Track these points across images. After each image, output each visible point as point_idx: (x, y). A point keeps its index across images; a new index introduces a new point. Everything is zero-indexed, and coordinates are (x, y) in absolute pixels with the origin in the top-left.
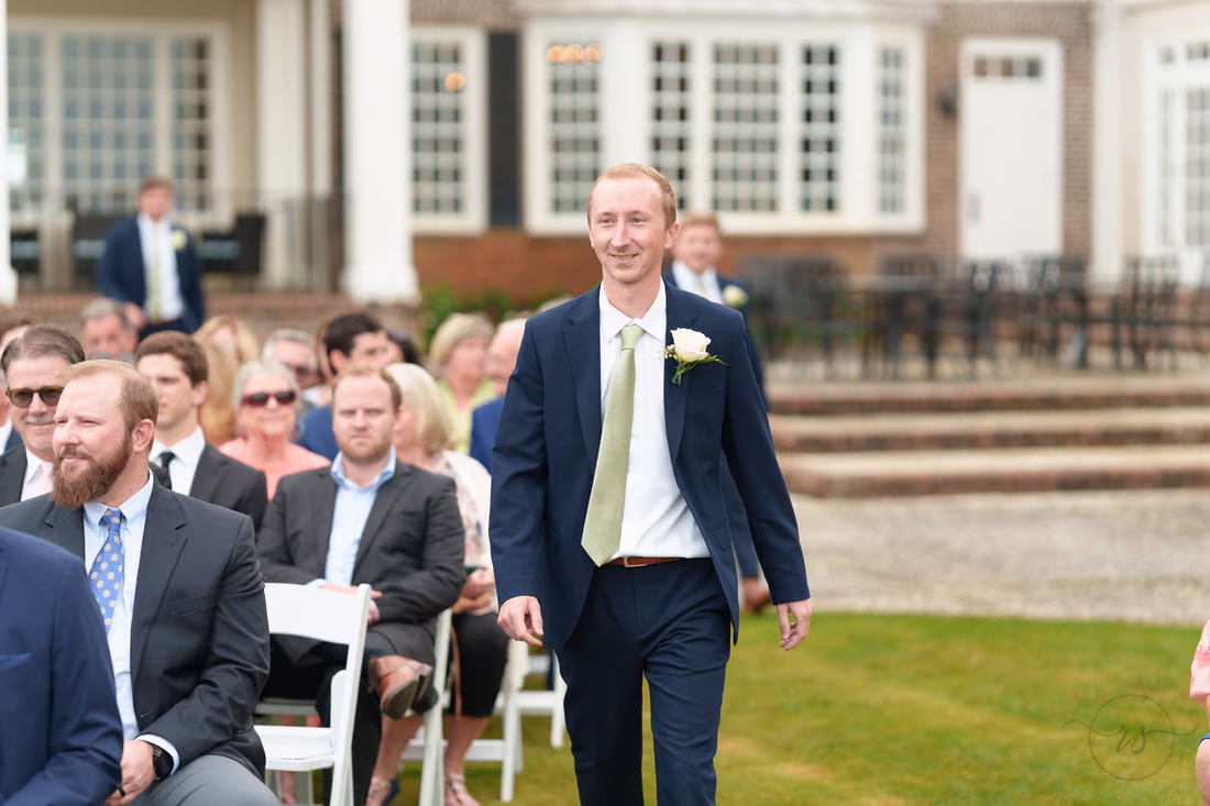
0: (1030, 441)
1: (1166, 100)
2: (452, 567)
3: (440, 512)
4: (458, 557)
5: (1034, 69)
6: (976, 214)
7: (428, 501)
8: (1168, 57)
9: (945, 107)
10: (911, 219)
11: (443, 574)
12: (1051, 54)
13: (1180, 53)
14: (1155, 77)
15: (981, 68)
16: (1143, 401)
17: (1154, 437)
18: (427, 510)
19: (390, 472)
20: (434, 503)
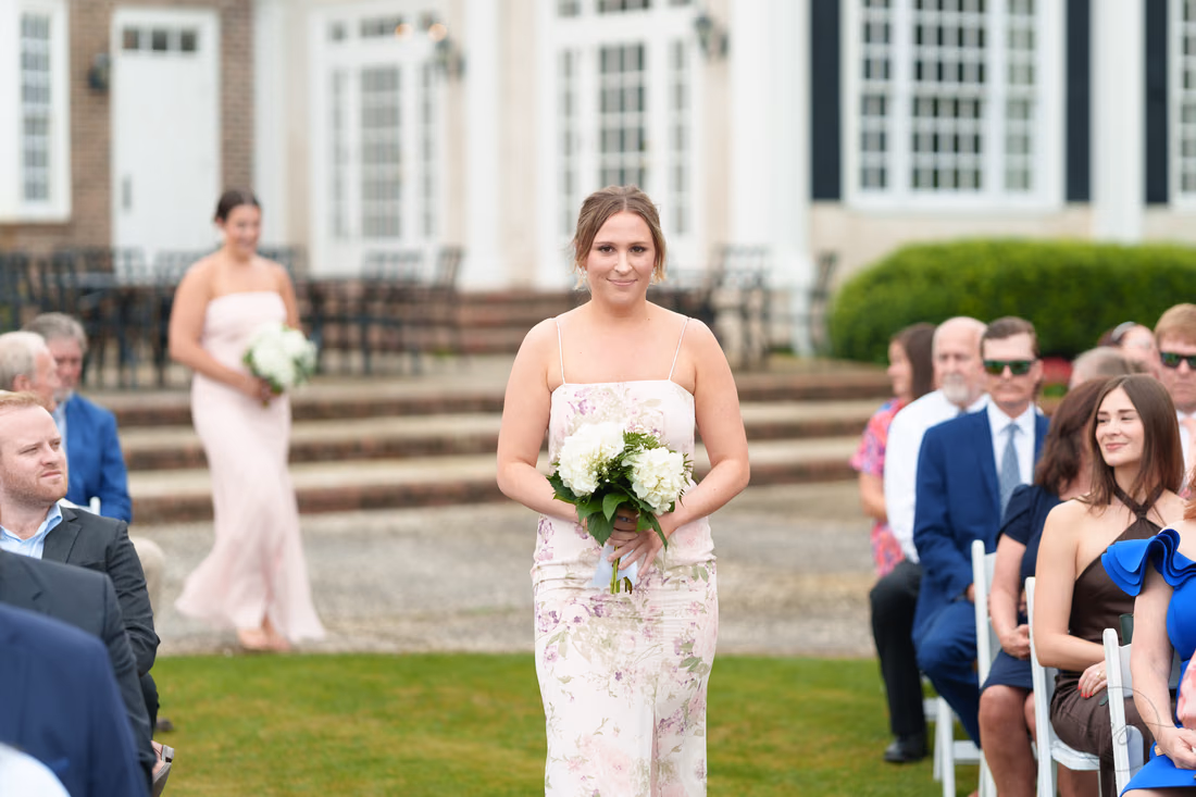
1: (337, 80)
2: (143, 626)
3: (119, 564)
4: (148, 615)
5: (189, 43)
6: (127, 202)
7: (108, 548)
8: (338, 34)
9: (94, 84)
10: (57, 206)
11: (138, 636)
12: (207, 27)
13: (353, 29)
14: (323, 56)
15: (132, 41)
16: (408, 408)
17: (436, 448)
18: (107, 563)
19: (58, 517)
20: (113, 554)
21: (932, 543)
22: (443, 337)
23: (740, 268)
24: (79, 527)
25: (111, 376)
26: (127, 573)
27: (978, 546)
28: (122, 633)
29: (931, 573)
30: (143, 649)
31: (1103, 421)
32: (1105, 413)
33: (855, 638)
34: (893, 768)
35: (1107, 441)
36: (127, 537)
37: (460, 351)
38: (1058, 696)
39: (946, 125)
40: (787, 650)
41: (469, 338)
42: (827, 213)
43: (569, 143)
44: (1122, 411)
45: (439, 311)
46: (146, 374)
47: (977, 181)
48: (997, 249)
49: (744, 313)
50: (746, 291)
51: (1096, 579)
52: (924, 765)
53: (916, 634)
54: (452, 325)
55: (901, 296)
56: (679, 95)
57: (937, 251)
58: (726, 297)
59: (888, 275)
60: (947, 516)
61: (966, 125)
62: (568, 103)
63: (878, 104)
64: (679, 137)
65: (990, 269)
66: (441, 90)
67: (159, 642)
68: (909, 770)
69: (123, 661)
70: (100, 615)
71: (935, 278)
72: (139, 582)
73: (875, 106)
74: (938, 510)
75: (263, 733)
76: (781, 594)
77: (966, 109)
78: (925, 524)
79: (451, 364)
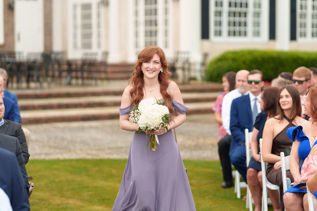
0: (68, 106)
1: (75, 7)
2: (25, 151)
3: (19, 135)
4: (26, 149)
6: (19, 39)
7: (16, 131)
9: (10, 8)
11: (25, 154)
16: (94, 94)
17: (102, 105)
18: (16, 134)
19: (3, 122)
20: (18, 132)
21: (235, 130)
22: (103, 75)
23: (182, 57)
24: (8, 125)
25: (15, 85)
26: (21, 137)
27: (247, 130)
28: (21, 153)
29: (234, 138)
30: (26, 157)
31: (281, 98)
32: (282, 96)
33: (214, 155)
34: (224, 189)
35: (282, 103)
36: (21, 128)
37: (108, 79)
38: (268, 170)
39: (237, 19)
40: (195, 158)
41: (110, 76)
42: (206, 43)
43: (137, 23)
44: (286, 95)
45: (102, 68)
46: (24, 85)
47: (245, 34)
48: (251, 52)
49: (183, 69)
50: (184, 63)
51: (278, 139)
52: (232, 189)
53: (230, 154)
54: (105, 72)
55: (225, 65)
56: (166, 11)
57: (235, 53)
58: (179, 65)
59: (222, 59)
60: (239, 123)
61: (242, 19)
62: (136, 13)
63: (219, 14)
64: (166, 22)
65: (249, 57)
66: (103, 10)
67: (30, 156)
68: (228, 190)
69: (21, 160)
70: (15, 148)
71: (234, 60)
72: (24, 140)
73: (218, 14)
74: (236, 121)
75: (57, 180)
76: (193, 143)
77: (243, 15)
78: (233, 125)
79: (105, 82)
